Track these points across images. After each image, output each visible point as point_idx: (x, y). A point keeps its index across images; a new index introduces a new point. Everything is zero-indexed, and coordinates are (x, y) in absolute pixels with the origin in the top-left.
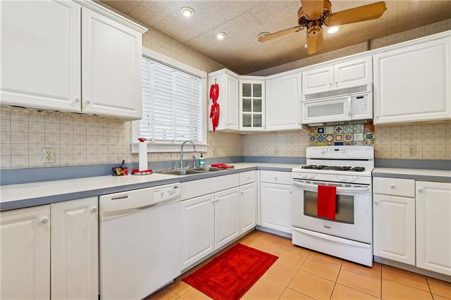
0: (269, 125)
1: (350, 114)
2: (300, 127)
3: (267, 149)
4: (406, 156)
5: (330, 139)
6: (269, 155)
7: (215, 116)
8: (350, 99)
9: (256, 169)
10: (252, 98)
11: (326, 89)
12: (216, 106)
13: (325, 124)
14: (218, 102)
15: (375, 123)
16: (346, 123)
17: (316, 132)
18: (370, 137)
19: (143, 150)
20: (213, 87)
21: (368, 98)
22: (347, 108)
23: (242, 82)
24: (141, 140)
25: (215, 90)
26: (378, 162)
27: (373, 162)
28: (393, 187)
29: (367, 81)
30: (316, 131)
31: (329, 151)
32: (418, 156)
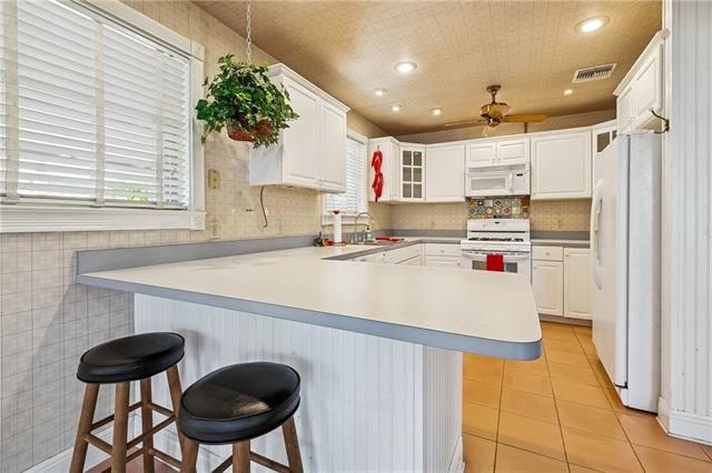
0: (429, 195)
1: (511, 190)
2: (463, 200)
3: (422, 221)
4: (556, 228)
5: (490, 211)
6: (424, 227)
7: (378, 187)
8: (511, 176)
9: (421, 242)
10: (412, 167)
11: (489, 164)
12: (379, 175)
13: (487, 198)
14: (382, 170)
15: (532, 198)
16: (507, 197)
17: (476, 205)
18: (526, 211)
19: (338, 222)
20: (375, 154)
21: (527, 176)
22: (508, 183)
23: (402, 149)
24: (336, 213)
25: (378, 158)
26: (534, 234)
27: (529, 234)
28: (548, 254)
29: (524, 160)
30: (476, 203)
31: (490, 224)
32: (564, 229)
